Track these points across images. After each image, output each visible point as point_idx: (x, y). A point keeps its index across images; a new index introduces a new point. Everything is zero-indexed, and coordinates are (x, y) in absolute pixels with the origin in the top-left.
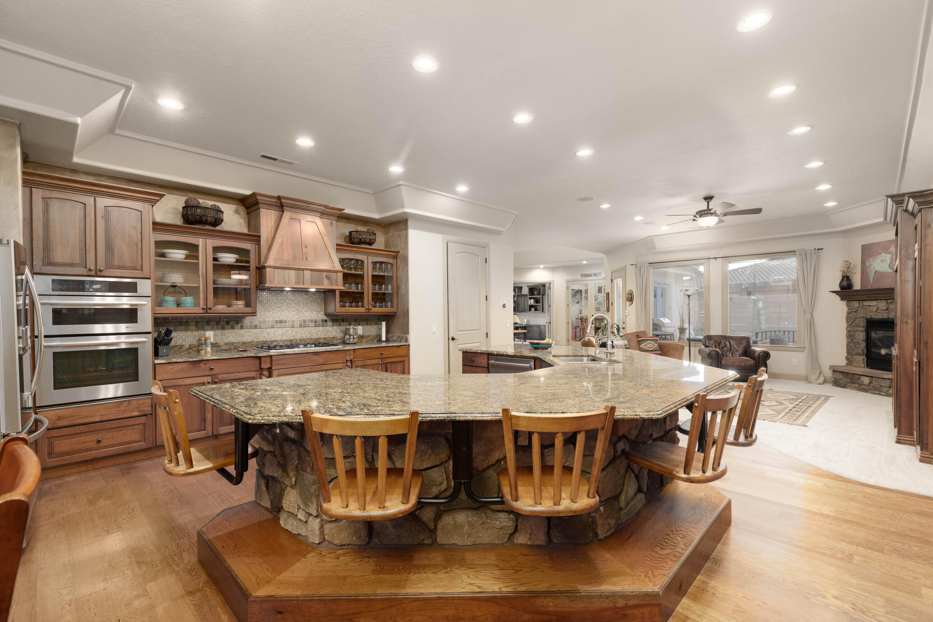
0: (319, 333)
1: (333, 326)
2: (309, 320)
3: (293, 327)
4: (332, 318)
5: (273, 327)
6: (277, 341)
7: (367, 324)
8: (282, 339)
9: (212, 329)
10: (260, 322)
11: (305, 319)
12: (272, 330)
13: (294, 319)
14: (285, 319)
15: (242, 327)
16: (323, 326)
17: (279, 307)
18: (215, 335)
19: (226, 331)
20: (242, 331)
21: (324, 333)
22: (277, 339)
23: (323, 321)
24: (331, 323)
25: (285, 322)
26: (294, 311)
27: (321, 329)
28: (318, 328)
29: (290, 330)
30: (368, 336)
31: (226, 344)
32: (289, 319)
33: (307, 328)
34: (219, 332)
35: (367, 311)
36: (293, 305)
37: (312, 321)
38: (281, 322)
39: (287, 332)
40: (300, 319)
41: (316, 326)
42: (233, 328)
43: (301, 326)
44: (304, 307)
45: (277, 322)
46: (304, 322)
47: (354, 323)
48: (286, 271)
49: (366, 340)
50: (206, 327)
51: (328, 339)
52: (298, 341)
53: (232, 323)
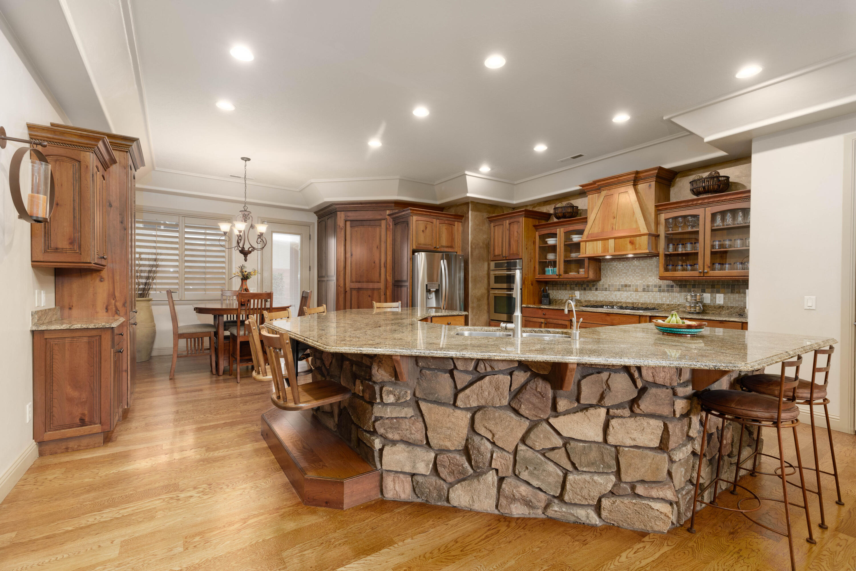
0: (664, 298)
1: (680, 292)
2: (652, 285)
3: (637, 291)
4: (680, 283)
5: (619, 290)
7: (732, 292)
8: (627, 301)
9: (579, 290)
10: (609, 285)
11: (650, 284)
12: (618, 293)
13: (639, 284)
14: (630, 284)
15: (596, 289)
16: (668, 291)
17: (625, 273)
18: (580, 294)
19: (587, 292)
20: (597, 293)
21: (670, 299)
22: (622, 301)
23: (668, 286)
24: (678, 289)
25: (630, 286)
26: (638, 276)
27: (666, 294)
28: (662, 294)
29: (634, 294)
30: (732, 307)
31: (586, 301)
32: (633, 283)
33: (651, 293)
34: (582, 292)
35: (702, 275)
36: (637, 271)
37: (655, 286)
38: (626, 286)
39: (631, 295)
40: (644, 284)
41: (660, 291)
42: (590, 290)
43: (644, 290)
44: (648, 273)
45: (622, 286)
46: (648, 286)
47: (710, 290)
49: (727, 311)
50: (575, 288)
51: (672, 306)
52: (640, 305)
53: (590, 286)
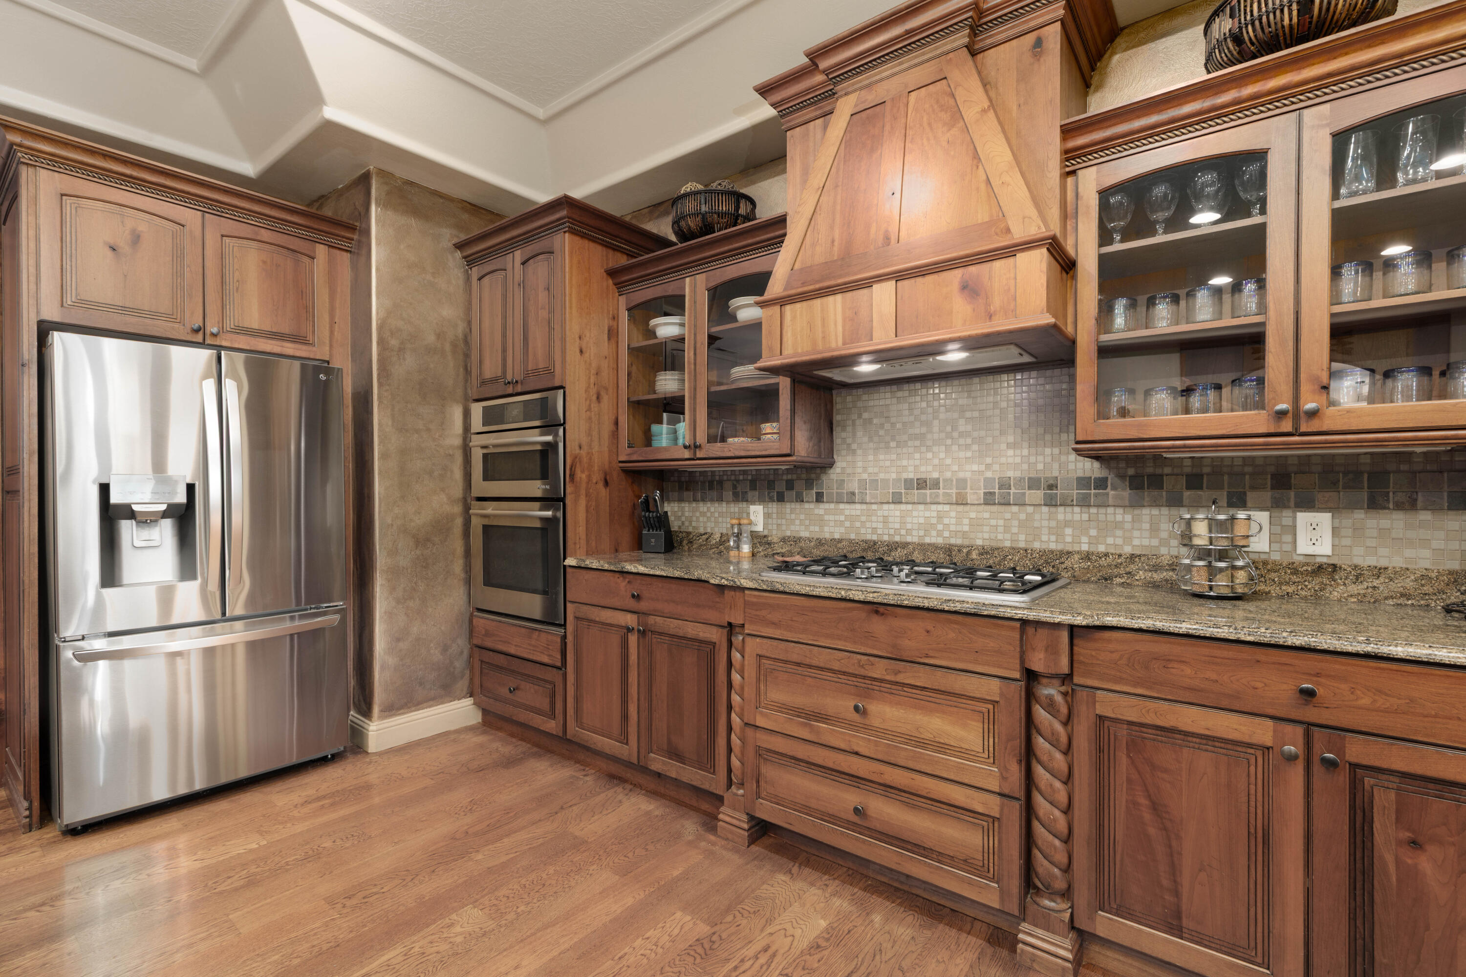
0: (1068, 531)
1: (1135, 504)
2: (1021, 479)
3: (961, 502)
4: (1131, 471)
5: (897, 500)
6: (905, 545)
7: (1375, 504)
8: (927, 540)
9: (761, 500)
10: (862, 482)
11: (1010, 474)
12: (894, 511)
13: (968, 475)
14: (935, 475)
15: (819, 498)
16: (1084, 503)
17: (916, 437)
18: (767, 516)
19: (788, 507)
20: (820, 509)
21: (1093, 532)
22: (909, 539)
23: (1083, 482)
24: (1126, 493)
25: (936, 484)
26: (967, 447)
27: (1077, 514)
28: (1061, 513)
29: (952, 512)
30: (1379, 572)
31: (784, 540)
32: (948, 475)
33: (1015, 509)
34: (774, 507)
35: (1287, 426)
36: (962, 426)
37: (1034, 483)
38: (922, 484)
39: (940, 518)
40: (989, 474)
41: (1051, 502)
42: (800, 499)
43: (989, 499)
44: (1002, 433)
45: (908, 484)
46: (1004, 484)
47: (1267, 495)
48: (817, 302)
49: (1354, 589)
50: (750, 494)
51: (1103, 562)
52: (974, 555)
53: (799, 485)
